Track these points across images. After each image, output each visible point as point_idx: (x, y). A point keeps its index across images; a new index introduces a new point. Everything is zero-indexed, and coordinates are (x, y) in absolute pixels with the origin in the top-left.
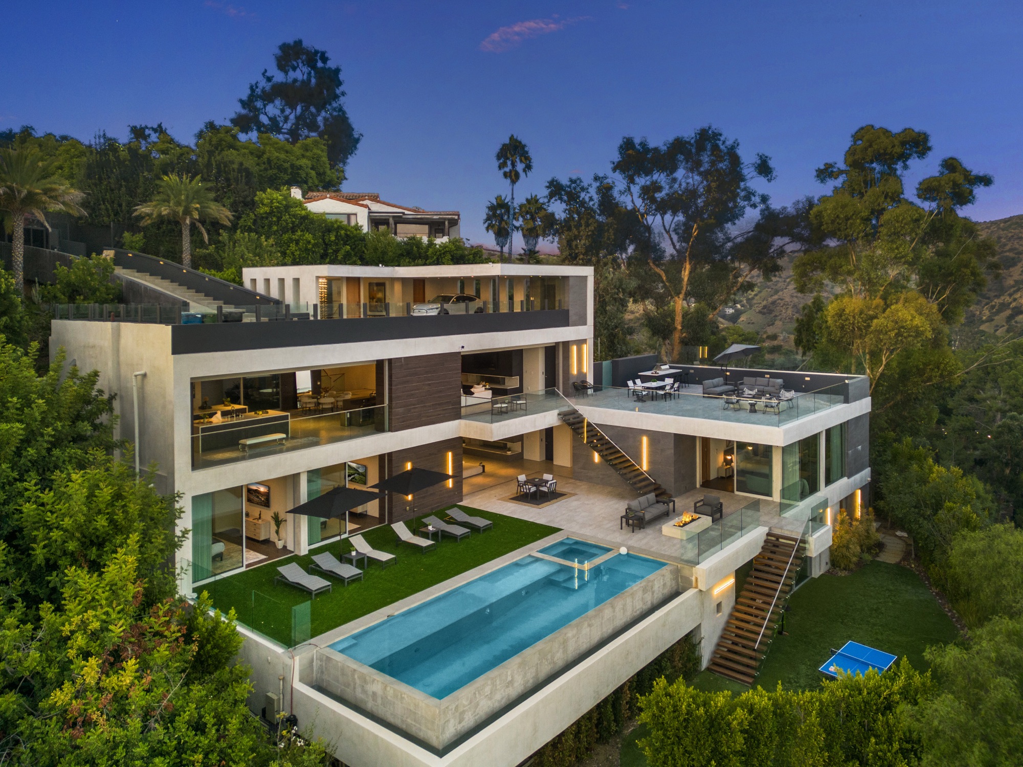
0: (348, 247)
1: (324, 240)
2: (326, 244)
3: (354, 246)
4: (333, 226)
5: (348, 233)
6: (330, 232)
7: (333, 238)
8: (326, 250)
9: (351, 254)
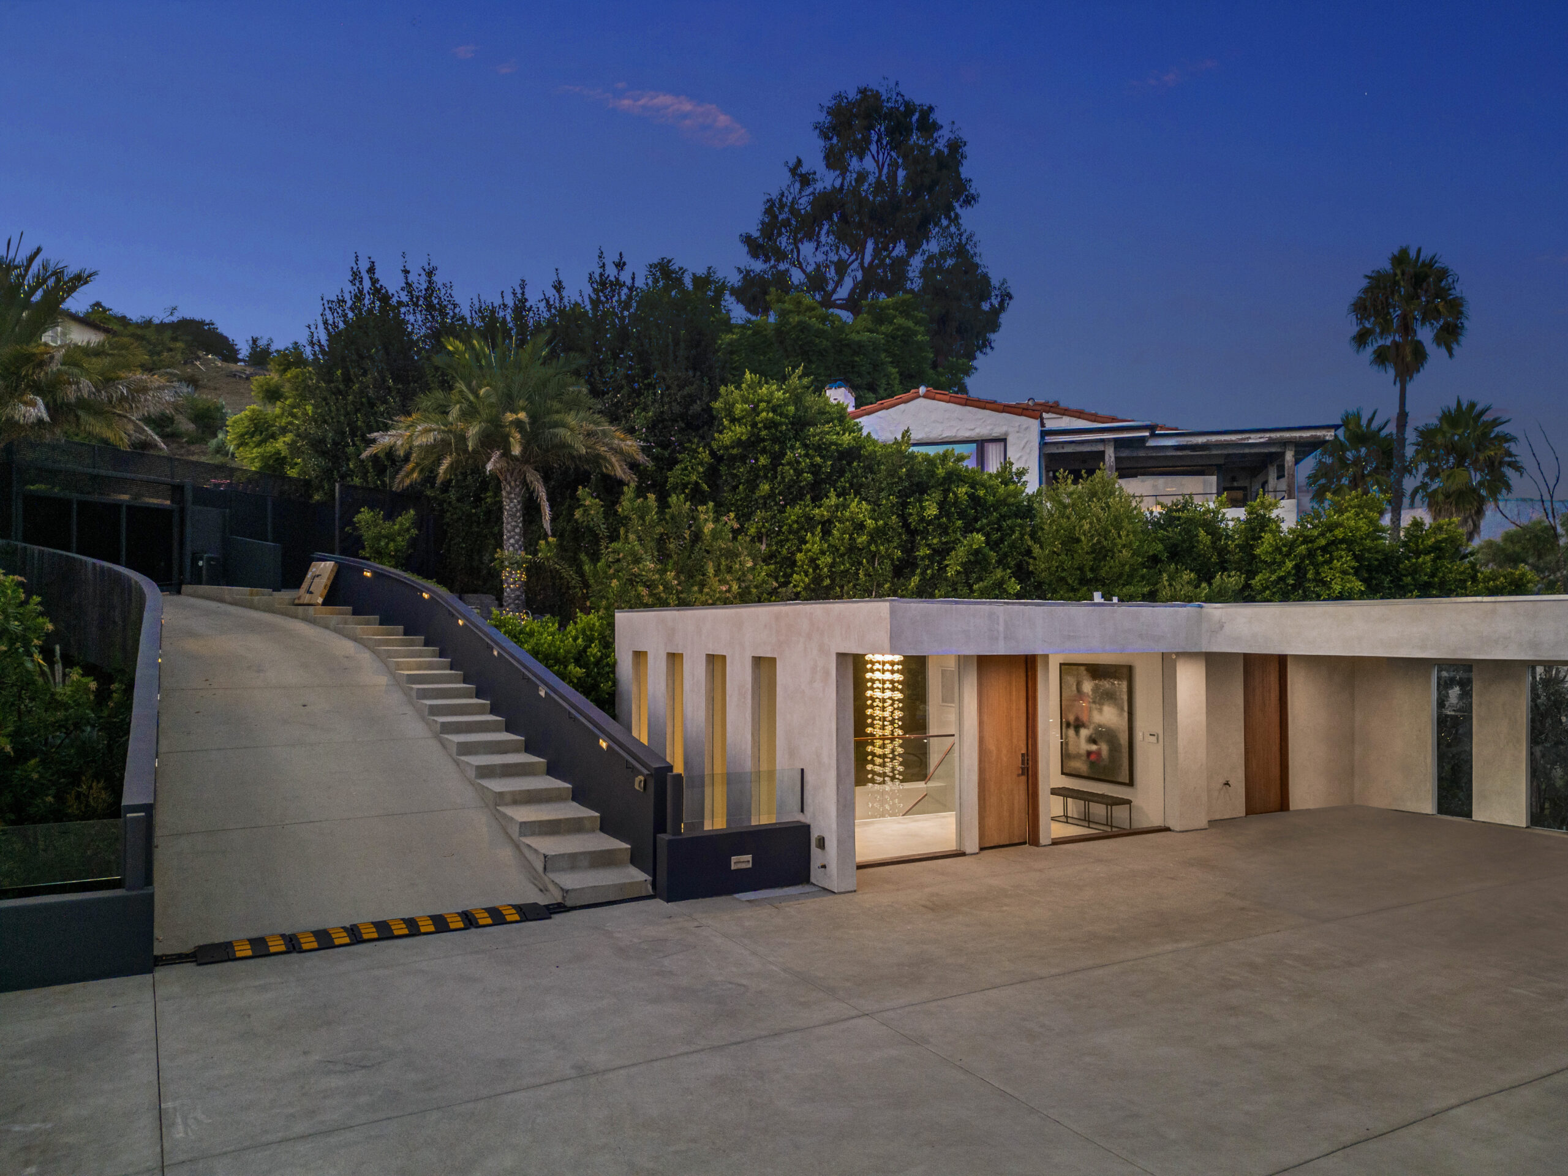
0: (980, 537)
1: (903, 518)
2: (912, 533)
3: (996, 536)
4: (932, 474)
5: (981, 493)
6: (923, 492)
7: (932, 511)
8: (909, 549)
9: (986, 558)
